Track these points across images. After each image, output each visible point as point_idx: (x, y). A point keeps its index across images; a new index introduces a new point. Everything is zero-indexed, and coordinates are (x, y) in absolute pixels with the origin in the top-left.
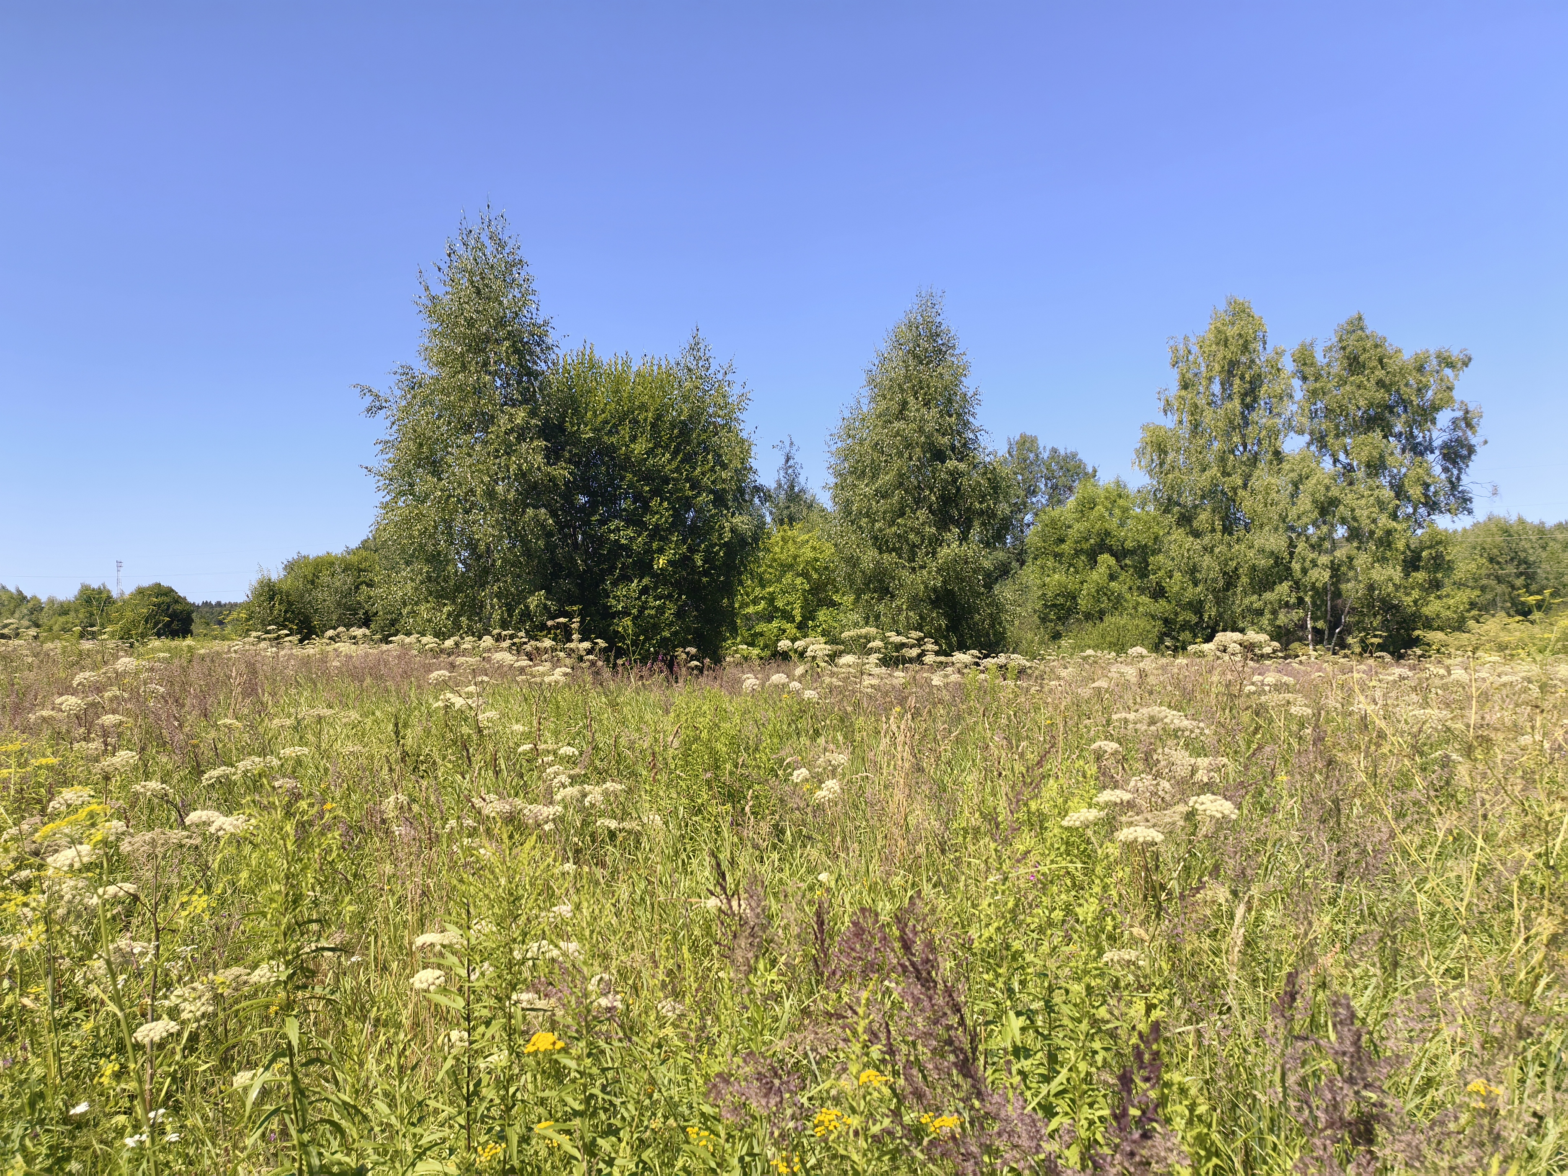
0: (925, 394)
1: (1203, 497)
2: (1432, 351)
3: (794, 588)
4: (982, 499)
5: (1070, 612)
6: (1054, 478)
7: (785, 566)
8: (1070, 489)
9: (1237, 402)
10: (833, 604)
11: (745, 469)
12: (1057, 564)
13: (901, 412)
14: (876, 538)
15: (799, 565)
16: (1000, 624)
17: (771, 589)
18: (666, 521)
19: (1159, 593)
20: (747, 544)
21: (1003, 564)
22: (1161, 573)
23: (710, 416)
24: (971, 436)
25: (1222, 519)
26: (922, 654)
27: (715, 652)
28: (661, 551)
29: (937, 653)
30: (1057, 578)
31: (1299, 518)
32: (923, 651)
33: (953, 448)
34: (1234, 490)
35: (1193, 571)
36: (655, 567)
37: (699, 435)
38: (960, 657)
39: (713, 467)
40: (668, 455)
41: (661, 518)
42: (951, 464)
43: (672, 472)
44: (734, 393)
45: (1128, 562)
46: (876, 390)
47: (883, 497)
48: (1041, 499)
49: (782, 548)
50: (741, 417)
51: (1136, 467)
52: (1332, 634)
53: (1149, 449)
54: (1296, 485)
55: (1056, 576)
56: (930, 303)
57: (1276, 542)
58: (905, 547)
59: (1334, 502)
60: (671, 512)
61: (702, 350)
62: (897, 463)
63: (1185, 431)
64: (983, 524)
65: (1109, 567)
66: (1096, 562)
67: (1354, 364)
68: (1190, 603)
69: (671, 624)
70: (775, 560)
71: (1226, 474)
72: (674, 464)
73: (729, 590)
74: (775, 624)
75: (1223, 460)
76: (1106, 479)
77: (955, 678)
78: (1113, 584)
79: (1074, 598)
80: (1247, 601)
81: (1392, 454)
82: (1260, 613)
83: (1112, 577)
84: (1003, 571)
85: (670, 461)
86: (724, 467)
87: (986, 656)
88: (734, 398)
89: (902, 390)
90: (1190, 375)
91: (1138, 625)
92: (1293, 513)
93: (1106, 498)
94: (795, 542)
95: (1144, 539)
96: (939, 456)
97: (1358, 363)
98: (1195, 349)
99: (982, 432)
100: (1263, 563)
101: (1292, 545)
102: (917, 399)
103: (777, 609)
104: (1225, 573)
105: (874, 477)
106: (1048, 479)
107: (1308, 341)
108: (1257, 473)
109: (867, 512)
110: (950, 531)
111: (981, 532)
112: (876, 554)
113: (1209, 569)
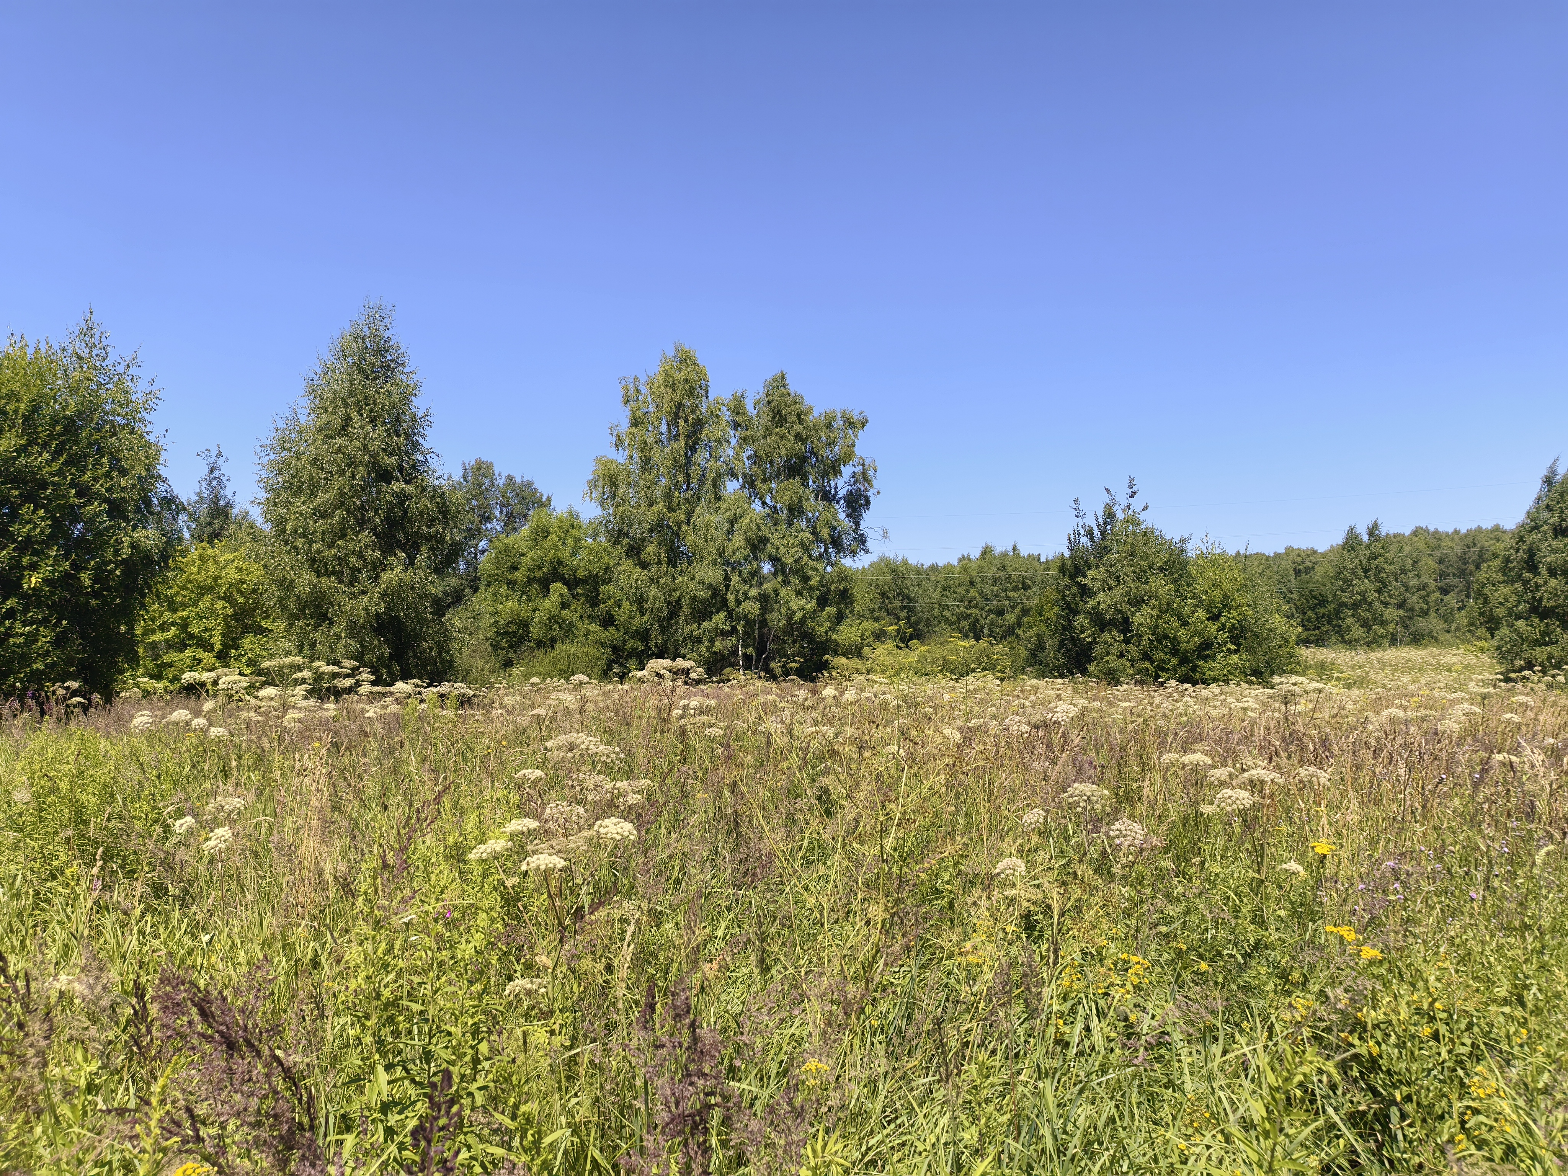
0: (371, 411)
1: (651, 531)
2: (838, 411)
3: (212, 611)
4: (431, 523)
5: (522, 639)
6: (509, 505)
7: (203, 588)
8: (525, 516)
9: (682, 442)
10: (262, 631)
11: (152, 477)
12: (510, 592)
13: (344, 428)
14: (313, 560)
15: (220, 586)
16: (448, 652)
17: (185, 614)
18: (42, 532)
19: (608, 621)
20: (153, 562)
21: (456, 591)
22: (611, 602)
23: (107, 413)
24: (421, 458)
25: (667, 552)
26: (358, 684)
27: (107, 686)
28: (34, 567)
29: (374, 683)
30: (510, 606)
31: (734, 553)
32: (358, 681)
33: (401, 469)
34: (678, 524)
35: (640, 601)
36: (26, 586)
37: (91, 435)
38: (400, 686)
39: (109, 472)
40: (46, 455)
41: (35, 528)
42: (396, 486)
43: (52, 475)
44: (138, 391)
45: (579, 590)
46: (317, 401)
47: (322, 517)
48: (496, 526)
49: (200, 568)
50: (147, 417)
51: (587, 499)
52: (758, 660)
53: (601, 482)
54: (732, 523)
55: (509, 604)
56: (376, 316)
57: (713, 575)
58: (346, 571)
59: (764, 541)
60: (49, 522)
61: (97, 336)
62: (338, 482)
63: (635, 467)
64: (432, 549)
65: (561, 595)
66: (548, 590)
67: (778, 417)
68: (637, 631)
69: (47, 654)
70: (190, 582)
71: (671, 509)
72: (55, 466)
73: (127, 614)
74: (188, 653)
75: (668, 496)
76: (560, 507)
77: (394, 708)
78: (564, 612)
79: (527, 625)
80: (687, 629)
81: (808, 499)
82: (699, 640)
83: (564, 606)
84: (457, 598)
85: (48, 463)
86: (124, 472)
87: (429, 685)
88: (139, 395)
89: (346, 405)
90: (639, 414)
91: (587, 653)
92: (730, 547)
93: (559, 527)
94: (216, 562)
95: (595, 569)
96: (386, 476)
97: (781, 416)
98: (644, 390)
99: (433, 455)
100: (703, 594)
101: (727, 578)
102: (361, 415)
103: (191, 636)
104: (669, 603)
105: (313, 494)
106: (504, 506)
107: (739, 393)
108: (698, 510)
109: (304, 532)
110: (395, 555)
111: (429, 558)
112: (313, 577)
113: (655, 599)
